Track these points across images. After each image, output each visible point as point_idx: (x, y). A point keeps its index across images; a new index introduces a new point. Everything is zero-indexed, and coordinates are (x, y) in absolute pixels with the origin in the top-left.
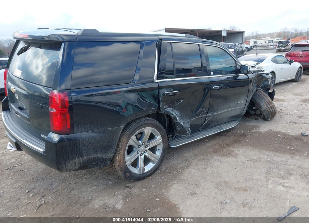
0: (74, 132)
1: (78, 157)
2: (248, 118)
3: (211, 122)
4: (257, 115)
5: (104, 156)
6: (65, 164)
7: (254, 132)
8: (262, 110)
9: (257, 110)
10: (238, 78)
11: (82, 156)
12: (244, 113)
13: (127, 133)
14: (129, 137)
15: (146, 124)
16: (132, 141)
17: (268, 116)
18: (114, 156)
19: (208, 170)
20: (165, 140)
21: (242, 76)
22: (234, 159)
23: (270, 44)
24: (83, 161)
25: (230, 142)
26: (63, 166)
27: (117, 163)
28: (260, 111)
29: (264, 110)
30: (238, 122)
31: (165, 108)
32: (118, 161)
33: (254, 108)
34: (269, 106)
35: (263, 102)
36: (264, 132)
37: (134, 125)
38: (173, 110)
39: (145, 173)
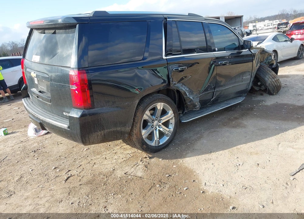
0: (95, 107)
1: (100, 131)
2: (254, 94)
3: (219, 98)
4: (262, 91)
5: (123, 129)
6: (88, 137)
7: (260, 106)
8: (267, 84)
9: (262, 85)
10: (242, 54)
11: (103, 129)
12: (250, 88)
13: (141, 108)
14: (143, 112)
15: (158, 100)
16: (147, 116)
17: (273, 90)
18: (132, 130)
19: (219, 140)
20: (176, 115)
21: (245, 51)
22: (244, 129)
23: (269, 27)
24: (104, 134)
25: (238, 116)
26: (87, 138)
27: (135, 136)
28: (266, 86)
29: (269, 85)
30: (245, 97)
31: (175, 84)
32: (136, 134)
33: (259, 84)
34: (273, 80)
35: (268, 77)
36: (271, 105)
37: (147, 101)
38: (182, 86)
39: (160, 145)
